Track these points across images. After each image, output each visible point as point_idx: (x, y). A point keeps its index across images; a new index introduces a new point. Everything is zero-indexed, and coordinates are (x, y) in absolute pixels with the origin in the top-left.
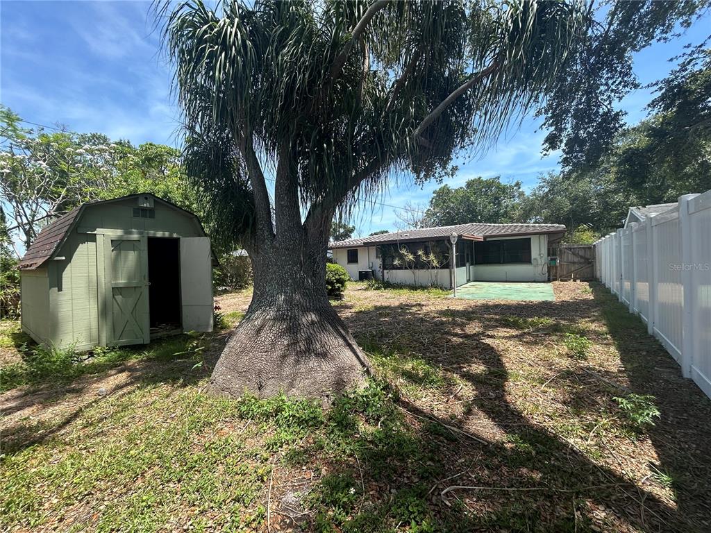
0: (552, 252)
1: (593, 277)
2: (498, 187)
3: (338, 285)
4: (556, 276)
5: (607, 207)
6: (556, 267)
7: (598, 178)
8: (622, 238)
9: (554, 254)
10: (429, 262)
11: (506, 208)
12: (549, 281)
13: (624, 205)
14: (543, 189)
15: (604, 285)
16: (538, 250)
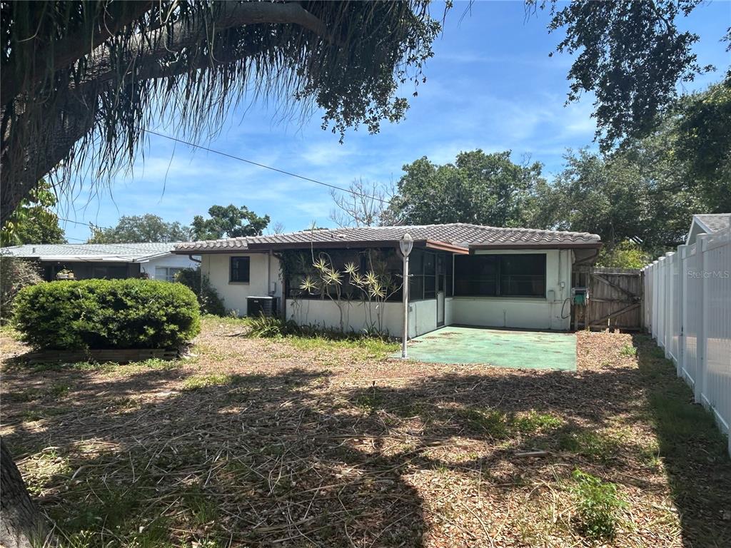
0: (579, 281)
1: (639, 326)
2: (506, 169)
3: (172, 327)
4: (583, 322)
5: (662, 212)
6: (584, 307)
7: (651, 167)
8: (685, 262)
9: (582, 284)
10: (366, 287)
11: (518, 204)
12: (572, 330)
13: (685, 211)
14: (572, 176)
15: (655, 340)
16: (557, 276)
